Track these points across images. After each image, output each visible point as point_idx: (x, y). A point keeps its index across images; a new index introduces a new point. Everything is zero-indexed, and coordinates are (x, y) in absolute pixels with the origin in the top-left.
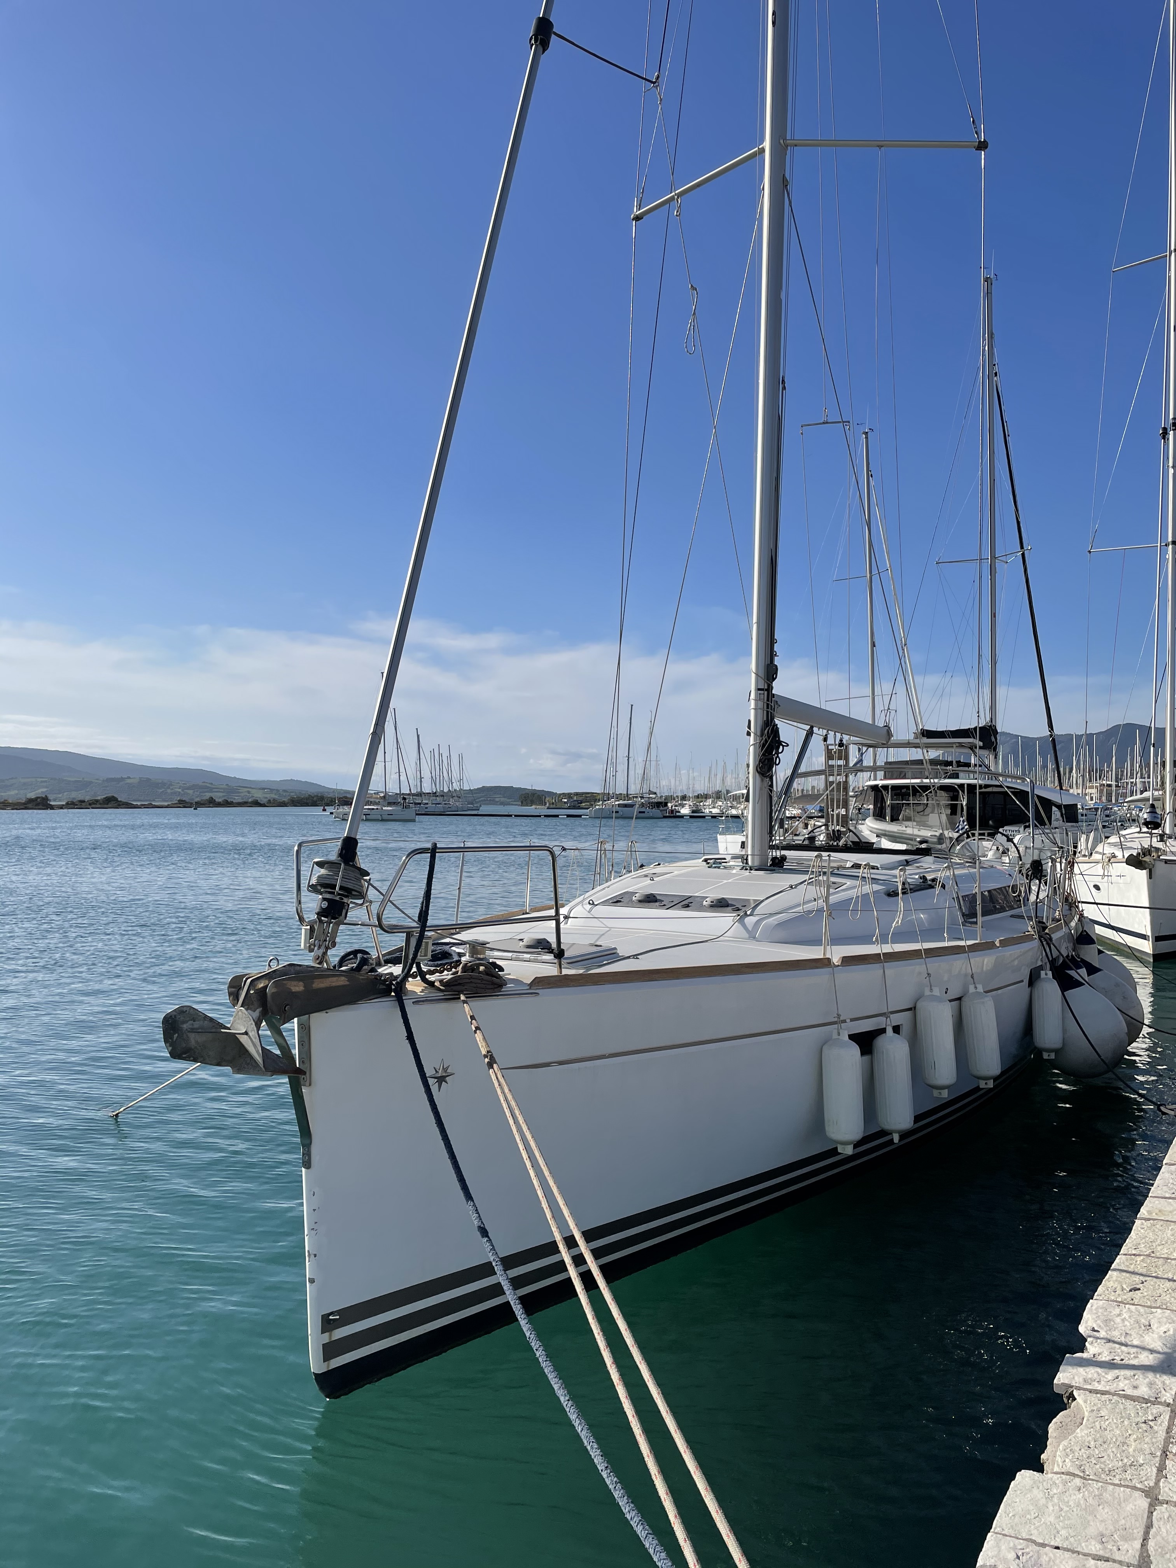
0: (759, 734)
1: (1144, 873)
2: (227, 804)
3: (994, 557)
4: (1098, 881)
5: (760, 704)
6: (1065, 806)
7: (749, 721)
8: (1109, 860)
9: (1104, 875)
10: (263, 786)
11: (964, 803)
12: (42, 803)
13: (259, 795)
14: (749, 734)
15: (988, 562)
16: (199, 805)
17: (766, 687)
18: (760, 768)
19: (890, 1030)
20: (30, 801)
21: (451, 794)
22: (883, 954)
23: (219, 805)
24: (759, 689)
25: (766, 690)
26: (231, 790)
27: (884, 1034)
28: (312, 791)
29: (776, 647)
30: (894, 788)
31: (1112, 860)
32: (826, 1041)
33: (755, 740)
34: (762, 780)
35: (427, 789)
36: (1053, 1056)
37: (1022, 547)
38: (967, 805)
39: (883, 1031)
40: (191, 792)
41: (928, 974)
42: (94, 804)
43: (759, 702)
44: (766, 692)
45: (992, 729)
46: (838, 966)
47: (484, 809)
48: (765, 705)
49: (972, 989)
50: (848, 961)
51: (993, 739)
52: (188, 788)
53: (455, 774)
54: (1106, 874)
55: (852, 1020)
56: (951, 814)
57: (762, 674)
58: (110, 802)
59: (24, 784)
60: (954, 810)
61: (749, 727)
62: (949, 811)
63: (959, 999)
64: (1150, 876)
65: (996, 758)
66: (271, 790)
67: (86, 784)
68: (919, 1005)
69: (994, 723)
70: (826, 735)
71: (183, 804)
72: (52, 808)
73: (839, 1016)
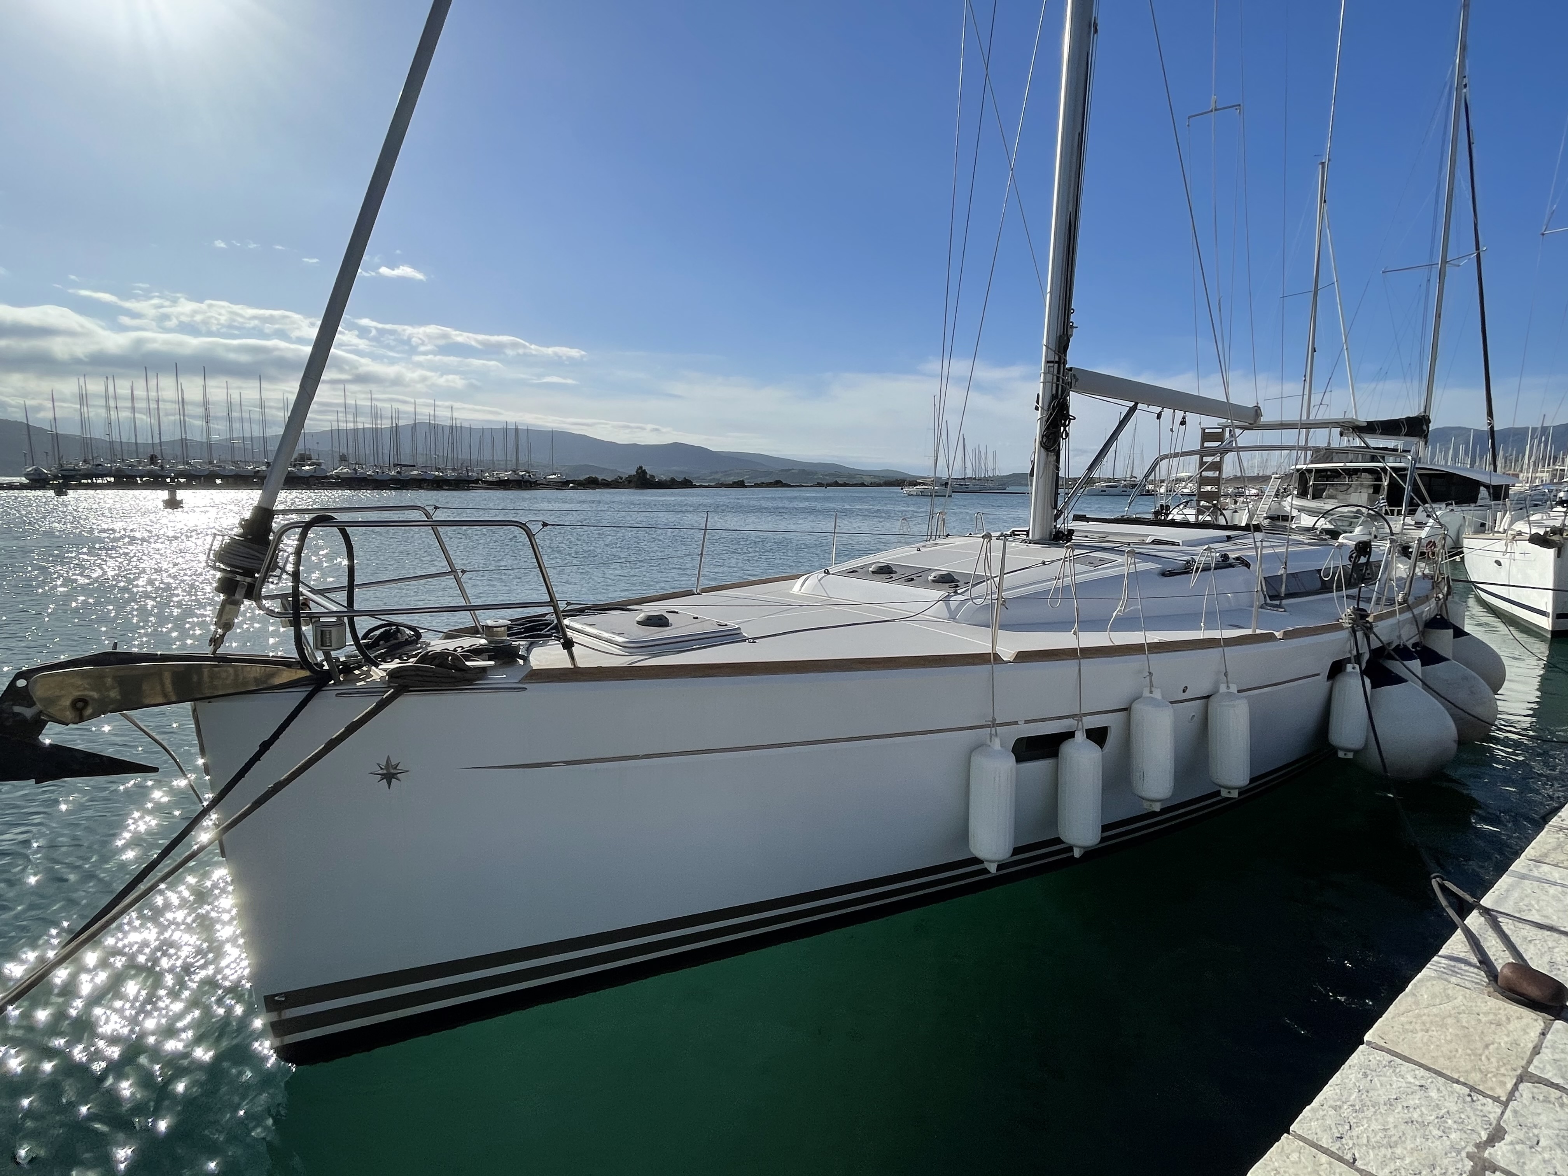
0: (1046, 408)
1: (1551, 553)
2: (845, 485)
3: (1444, 262)
4: (1499, 556)
5: (1049, 377)
6: (1494, 486)
7: (1038, 395)
8: (1514, 537)
9: (1506, 552)
10: (869, 474)
11: (1386, 484)
12: (740, 484)
13: (867, 480)
14: (1037, 409)
15: (1438, 267)
16: (828, 485)
17: (1057, 359)
18: (1044, 444)
19: (1080, 736)
20: (734, 483)
21: (986, 479)
22: (1081, 649)
23: (841, 485)
24: (1048, 362)
25: (1056, 362)
26: (851, 476)
27: (1072, 740)
28: (900, 477)
29: (1072, 318)
30: (1318, 471)
31: (1517, 538)
32: (978, 747)
33: (1042, 414)
34: (1047, 455)
35: (969, 474)
36: (1350, 756)
37: (1478, 248)
38: (1388, 485)
39: (1070, 735)
40: (827, 477)
41: (1150, 673)
42: (769, 485)
43: (1048, 375)
44: (1056, 365)
45: (1425, 419)
46: (1010, 662)
47: (1009, 489)
48: (1055, 377)
49: (1223, 688)
50: (1023, 657)
51: (1425, 427)
52: (826, 476)
53: (990, 465)
54: (1509, 550)
55: (1027, 722)
56: (1373, 493)
57: (1053, 346)
58: (778, 484)
59: (738, 473)
60: (1377, 489)
61: (1038, 402)
62: (1371, 491)
63: (1208, 697)
64: (1559, 555)
65: (1426, 444)
66: (875, 477)
67: (769, 473)
68: (1135, 706)
69: (1427, 414)
70: (1160, 412)
71: (820, 485)
72: (746, 487)
73: (994, 720)
